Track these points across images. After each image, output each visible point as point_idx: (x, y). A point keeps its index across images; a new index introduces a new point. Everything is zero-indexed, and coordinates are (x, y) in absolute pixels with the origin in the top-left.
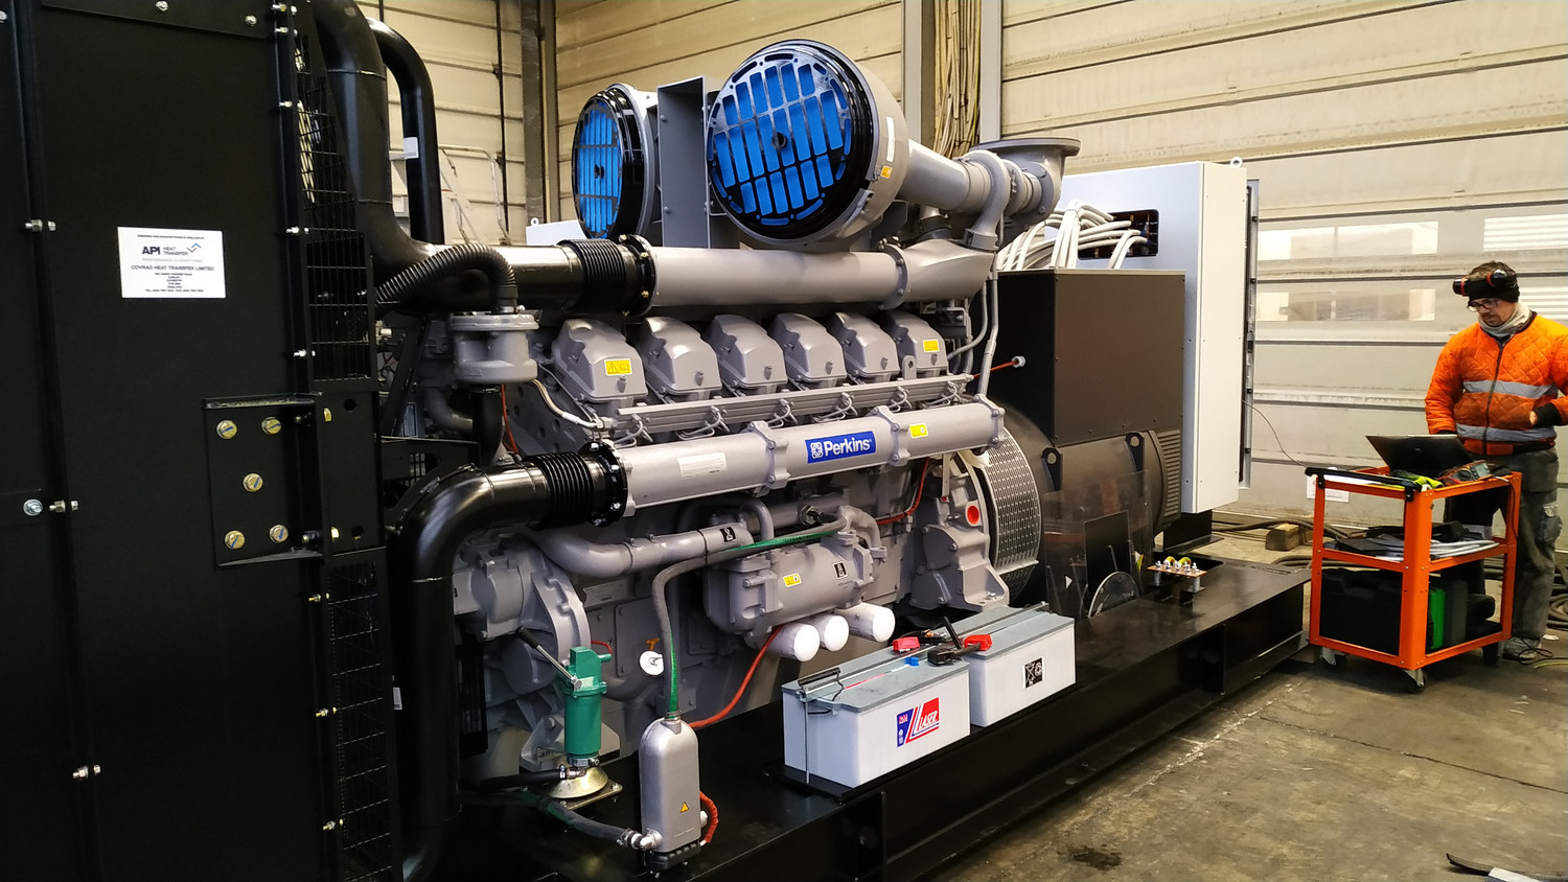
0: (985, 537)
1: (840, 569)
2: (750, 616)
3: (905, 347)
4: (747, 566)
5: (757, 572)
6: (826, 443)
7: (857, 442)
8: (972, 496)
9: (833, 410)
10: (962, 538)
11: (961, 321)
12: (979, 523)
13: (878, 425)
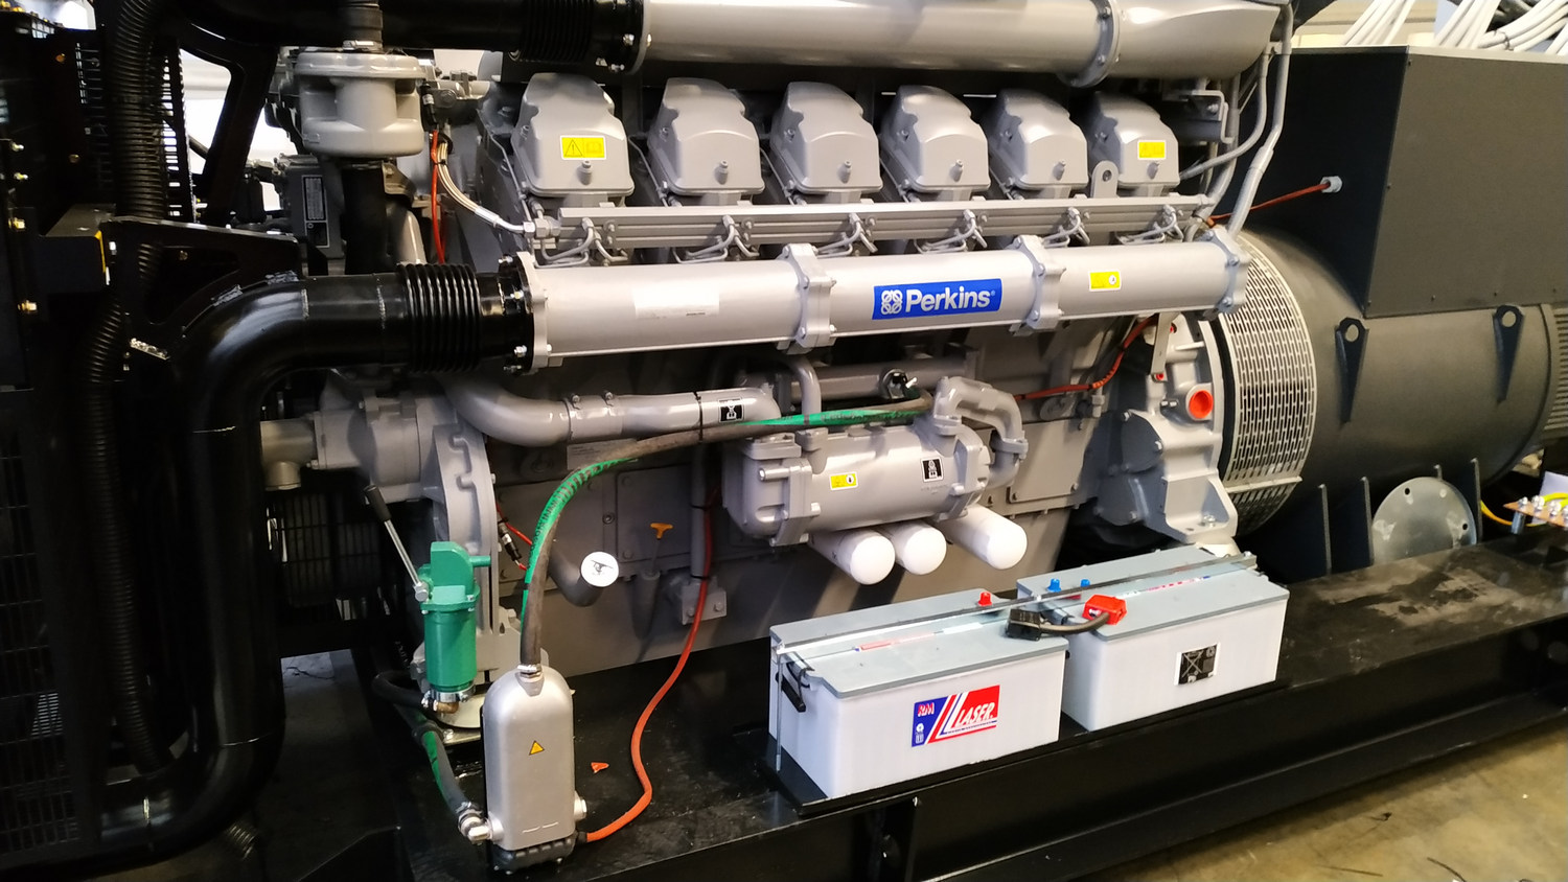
0: (1214, 437)
1: (932, 467)
2: (768, 518)
3: (1101, 147)
4: (758, 451)
5: (779, 461)
6: (910, 293)
7: (968, 295)
8: (1204, 374)
9: (949, 234)
10: (1168, 434)
11: (1215, 113)
12: (1208, 417)
13: (1009, 268)
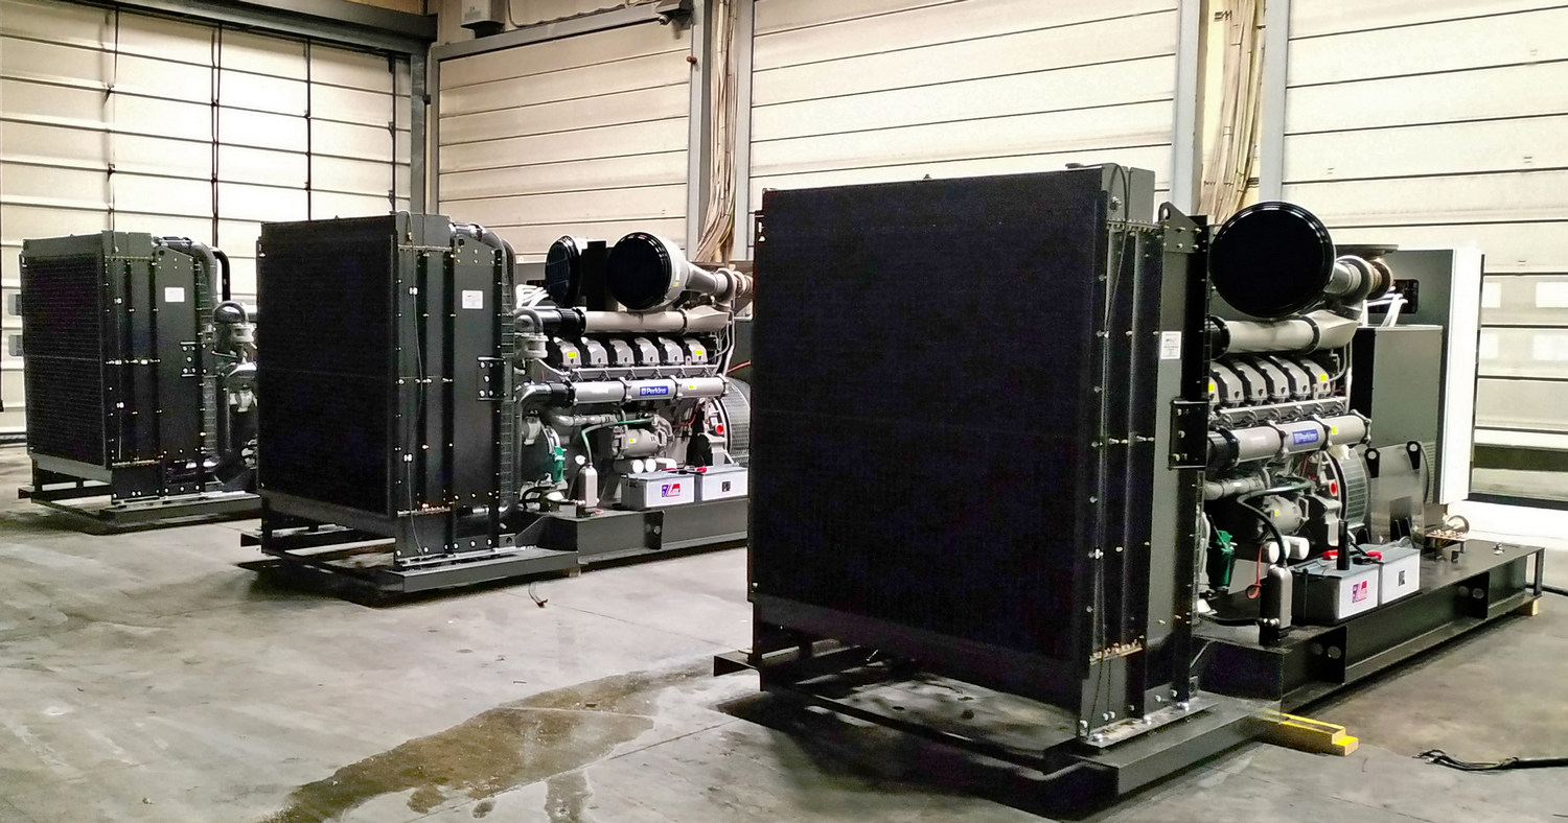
0: (725, 440)
1: (653, 440)
2: (617, 451)
3: (687, 352)
4: (614, 431)
5: (618, 435)
6: (647, 390)
8: (720, 420)
9: (653, 376)
10: (712, 439)
11: (716, 342)
12: (723, 434)
13: (669, 384)
